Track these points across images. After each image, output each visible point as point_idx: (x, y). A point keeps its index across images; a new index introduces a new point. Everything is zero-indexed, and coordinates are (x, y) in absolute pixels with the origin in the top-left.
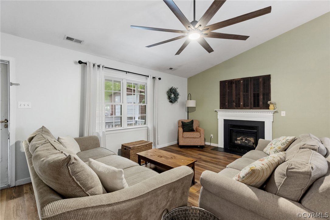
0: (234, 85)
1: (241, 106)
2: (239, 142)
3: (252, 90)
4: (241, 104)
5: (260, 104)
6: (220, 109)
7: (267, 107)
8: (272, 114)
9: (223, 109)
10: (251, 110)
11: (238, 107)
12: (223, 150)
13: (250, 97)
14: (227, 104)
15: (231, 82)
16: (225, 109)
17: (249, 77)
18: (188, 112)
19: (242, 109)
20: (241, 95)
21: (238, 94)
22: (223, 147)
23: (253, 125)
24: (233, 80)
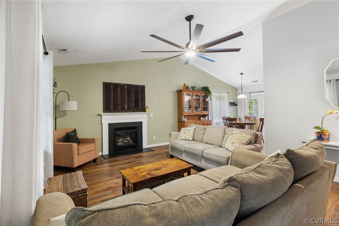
0: (119, 90)
1: (125, 109)
2: (121, 143)
3: (134, 96)
4: (126, 107)
5: (139, 108)
6: (104, 112)
7: (144, 110)
8: (147, 116)
9: (107, 112)
10: (133, 113)
11: (123, 110)
12: (107, 157)
13: (132, 102)
14: (112, 107)
15: (116, 86)
16: (110, 112)
17: (131, 85)
18: (56, 118)
19: (126, 112)
20: (125, 100)
21: (122, 98)
22: (108, 153)
23: (134, 126)
24: (119, 84)
